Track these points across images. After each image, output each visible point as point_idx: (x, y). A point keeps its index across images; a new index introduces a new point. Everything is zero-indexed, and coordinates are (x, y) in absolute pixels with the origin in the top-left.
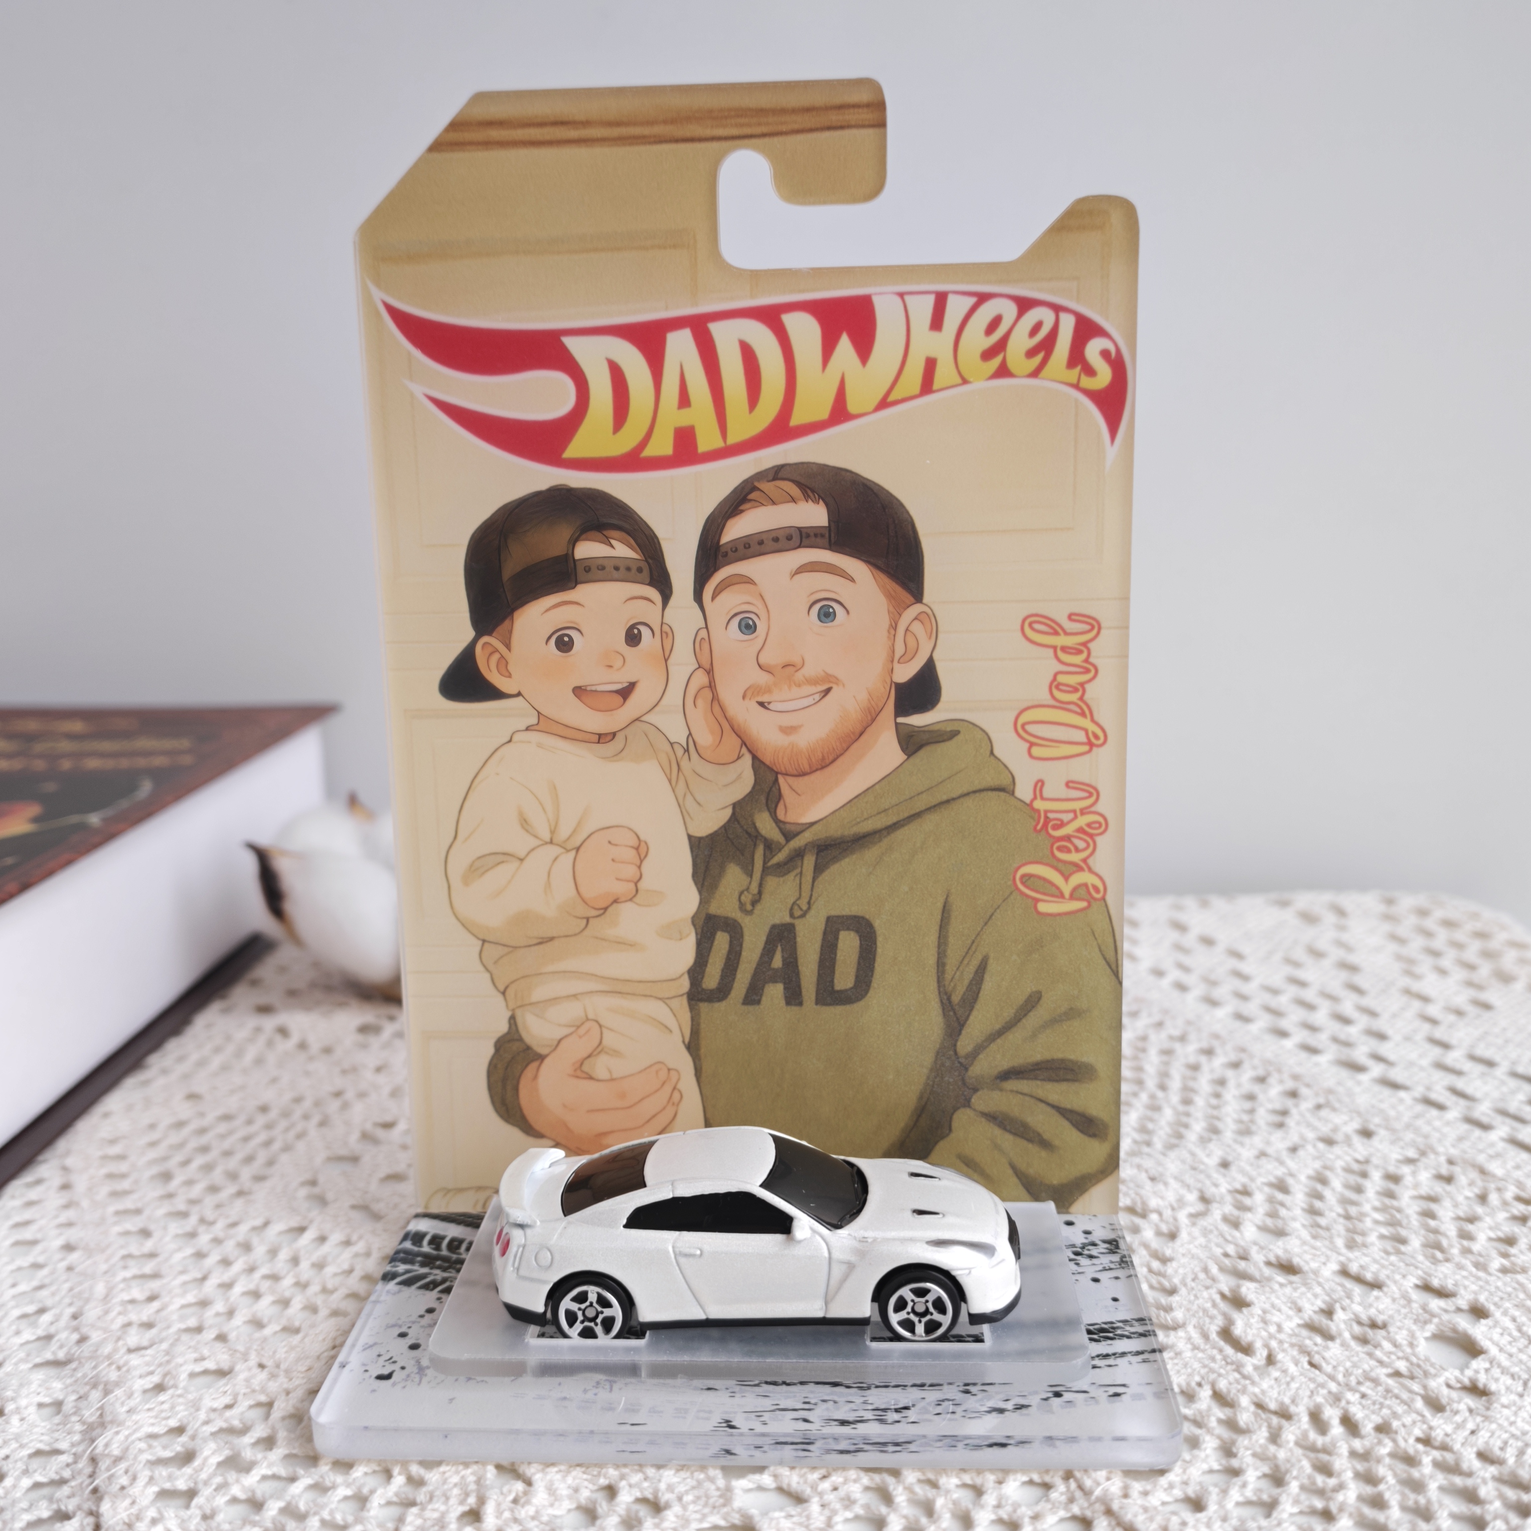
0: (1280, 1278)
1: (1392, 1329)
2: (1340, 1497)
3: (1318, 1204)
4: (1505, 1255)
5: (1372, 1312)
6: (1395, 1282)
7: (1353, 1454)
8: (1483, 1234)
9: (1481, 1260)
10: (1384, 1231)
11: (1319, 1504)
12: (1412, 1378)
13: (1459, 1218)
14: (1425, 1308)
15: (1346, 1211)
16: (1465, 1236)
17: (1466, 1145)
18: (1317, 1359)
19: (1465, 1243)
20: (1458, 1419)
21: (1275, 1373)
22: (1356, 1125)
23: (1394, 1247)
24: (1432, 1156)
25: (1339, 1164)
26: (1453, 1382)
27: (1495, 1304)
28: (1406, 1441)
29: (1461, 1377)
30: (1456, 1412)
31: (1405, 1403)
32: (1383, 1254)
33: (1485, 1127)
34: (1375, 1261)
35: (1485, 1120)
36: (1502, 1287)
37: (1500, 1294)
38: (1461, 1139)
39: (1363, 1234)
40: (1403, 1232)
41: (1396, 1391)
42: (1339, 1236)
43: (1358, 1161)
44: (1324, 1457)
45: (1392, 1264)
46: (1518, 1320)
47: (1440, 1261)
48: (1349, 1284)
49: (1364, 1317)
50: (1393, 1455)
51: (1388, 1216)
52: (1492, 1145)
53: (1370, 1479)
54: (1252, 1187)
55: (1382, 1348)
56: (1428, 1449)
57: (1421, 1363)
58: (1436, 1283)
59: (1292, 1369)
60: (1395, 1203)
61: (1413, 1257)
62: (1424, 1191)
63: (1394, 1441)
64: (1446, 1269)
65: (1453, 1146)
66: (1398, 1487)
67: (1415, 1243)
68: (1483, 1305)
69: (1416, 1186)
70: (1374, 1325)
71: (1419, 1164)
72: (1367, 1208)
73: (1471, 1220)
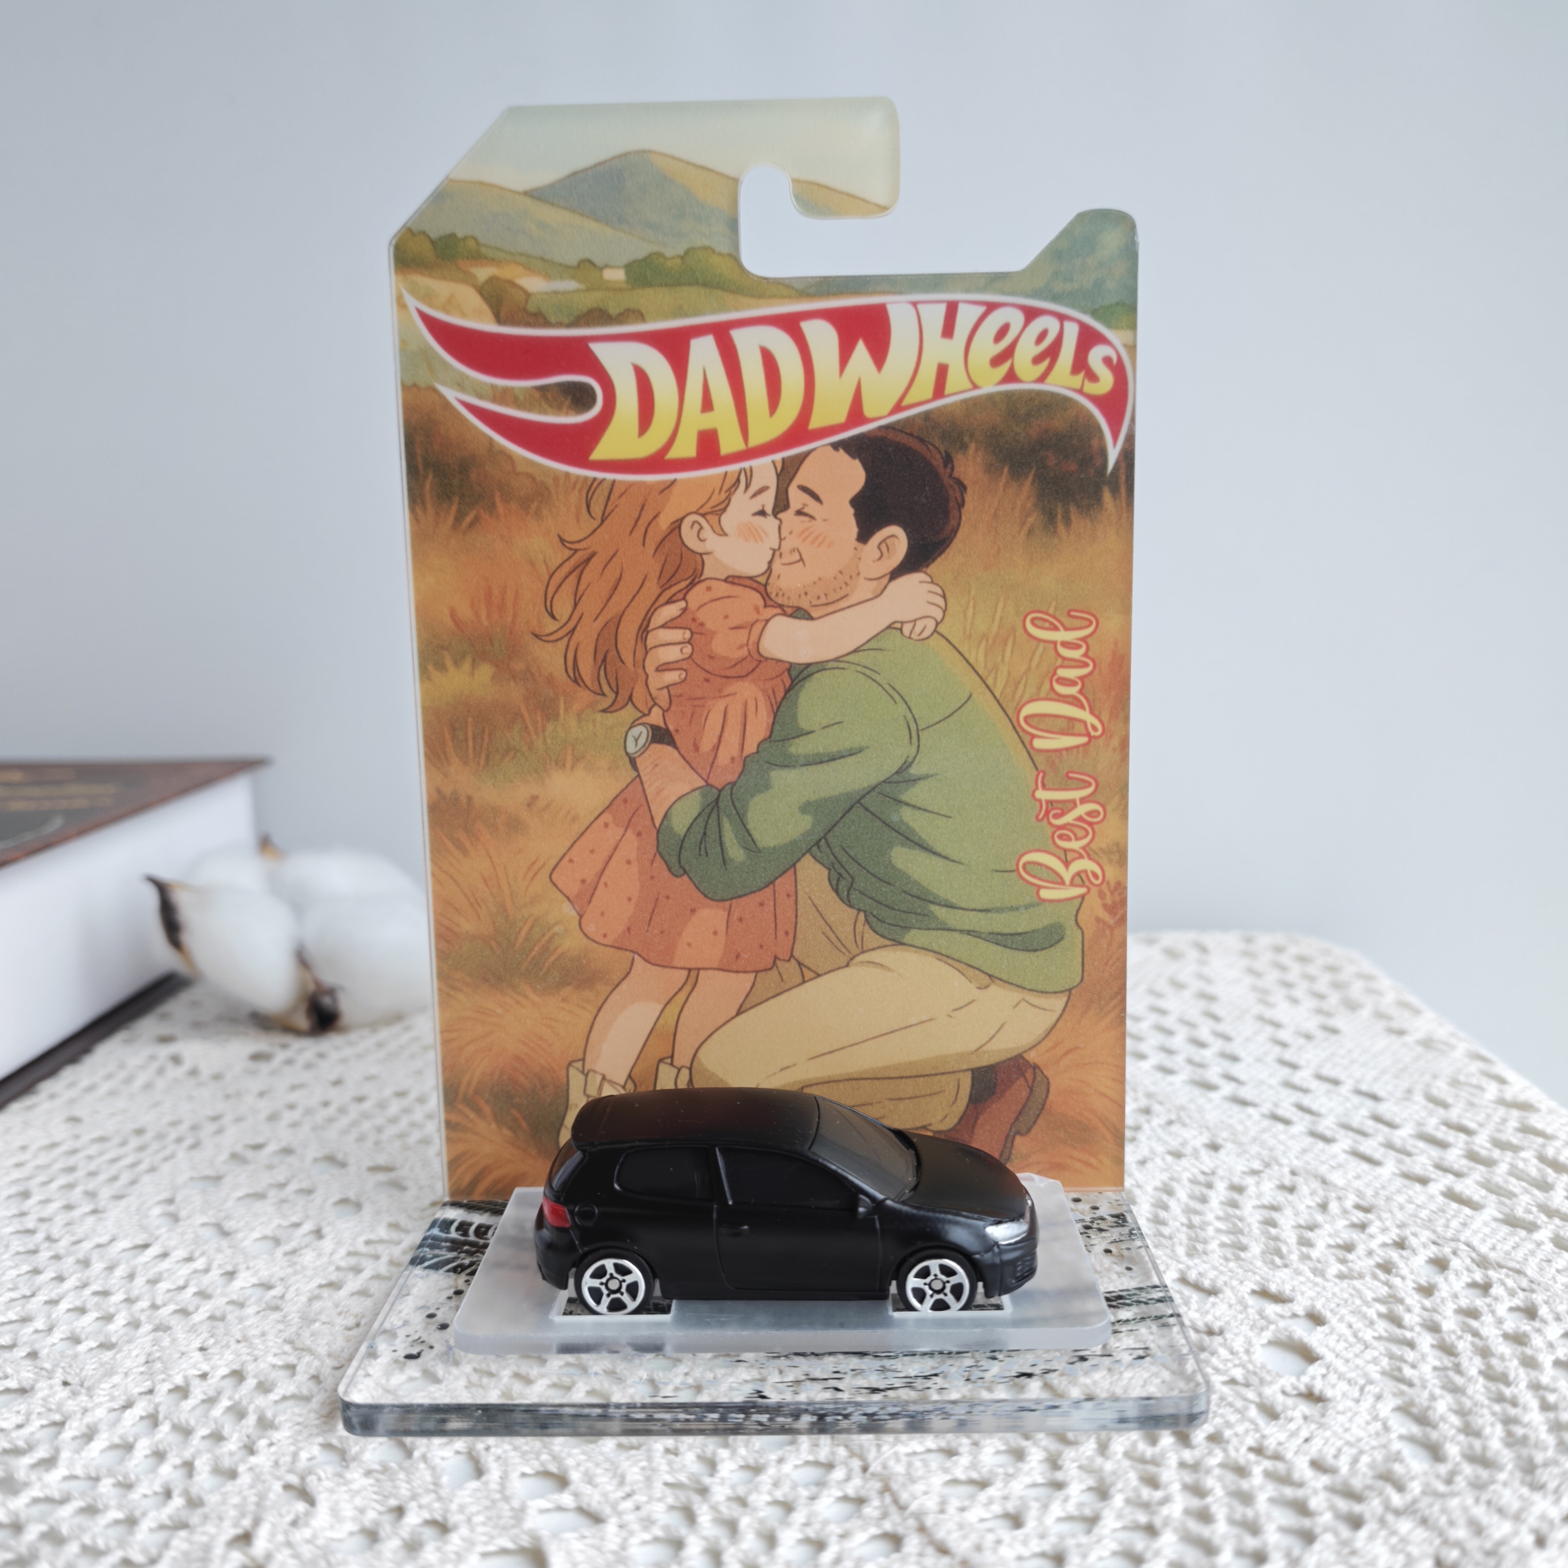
1: (1229, 1336)
2: (1165, 1511)
3: (1163, 1214)
4: (1343, 1261)
5: (1209, 1318)
6: (1232, 1288)
7: (1182, 1465)
8: (1322, 1240)
9: (1319, 1266)
10: (1225, 1239)
11: (1142, 1518)
12: (1247, 1385)
13: (1300, 1226)
14: (1261, 1313)
15: (1190, 1220)
16: (1305, 1242)
17: (1309, 1157)
19: (1304, 1249)
20: (1292, 1426)
22: (1205, 1139)
23: (1234, 1254)
24: (1276, 1168)
25: (1186, 1176)
26: (1289, 1389)
27: (1332, 1311)
28: (1237, 1450)
29: (1297, 1384)
30: (1291, 1420)
31: (1238, 1411)
32: (1222, 1261)
33: (1328, 1140)
34: (1214, 1268)
35: (1328, 1133)
36: (1339, 1294)
37: (1337, 1300)
38: (1304, 1151)
39: (1205, 1242)
40: (1244, 1240)
41: (1230, 1399)
42: (1181, 1244)
43: (1204, 1173)
44: (1152, 1469)
45: (1231, 1271)
46: (1355, 1326)
47: (1279, 1267)
48: (1188, 1292)
49: (1200, 1324)
50: (1223, 1465)
51: (1230, 1225)
52: (1334, 1156)
53: (1198, 1491)
55: (1219, 1357)
56: (1260, 1458)
57: (1257, 1370)
58: (1273, 1288)
60: (1238, 1212)
61: (1251, 1263)
62: (1266, 1201)
63: (1225, 1451)
64: (1284, 1274)
65: (1297, 1158)
66: (1226, 1500)
67: (1256, 1249)
68: (1319, 1312)
69: (1259, 1196)
70: (1210, 1332)
71: (1262, 1175)
72: (1210, 1217)
73: (1312, 1228)
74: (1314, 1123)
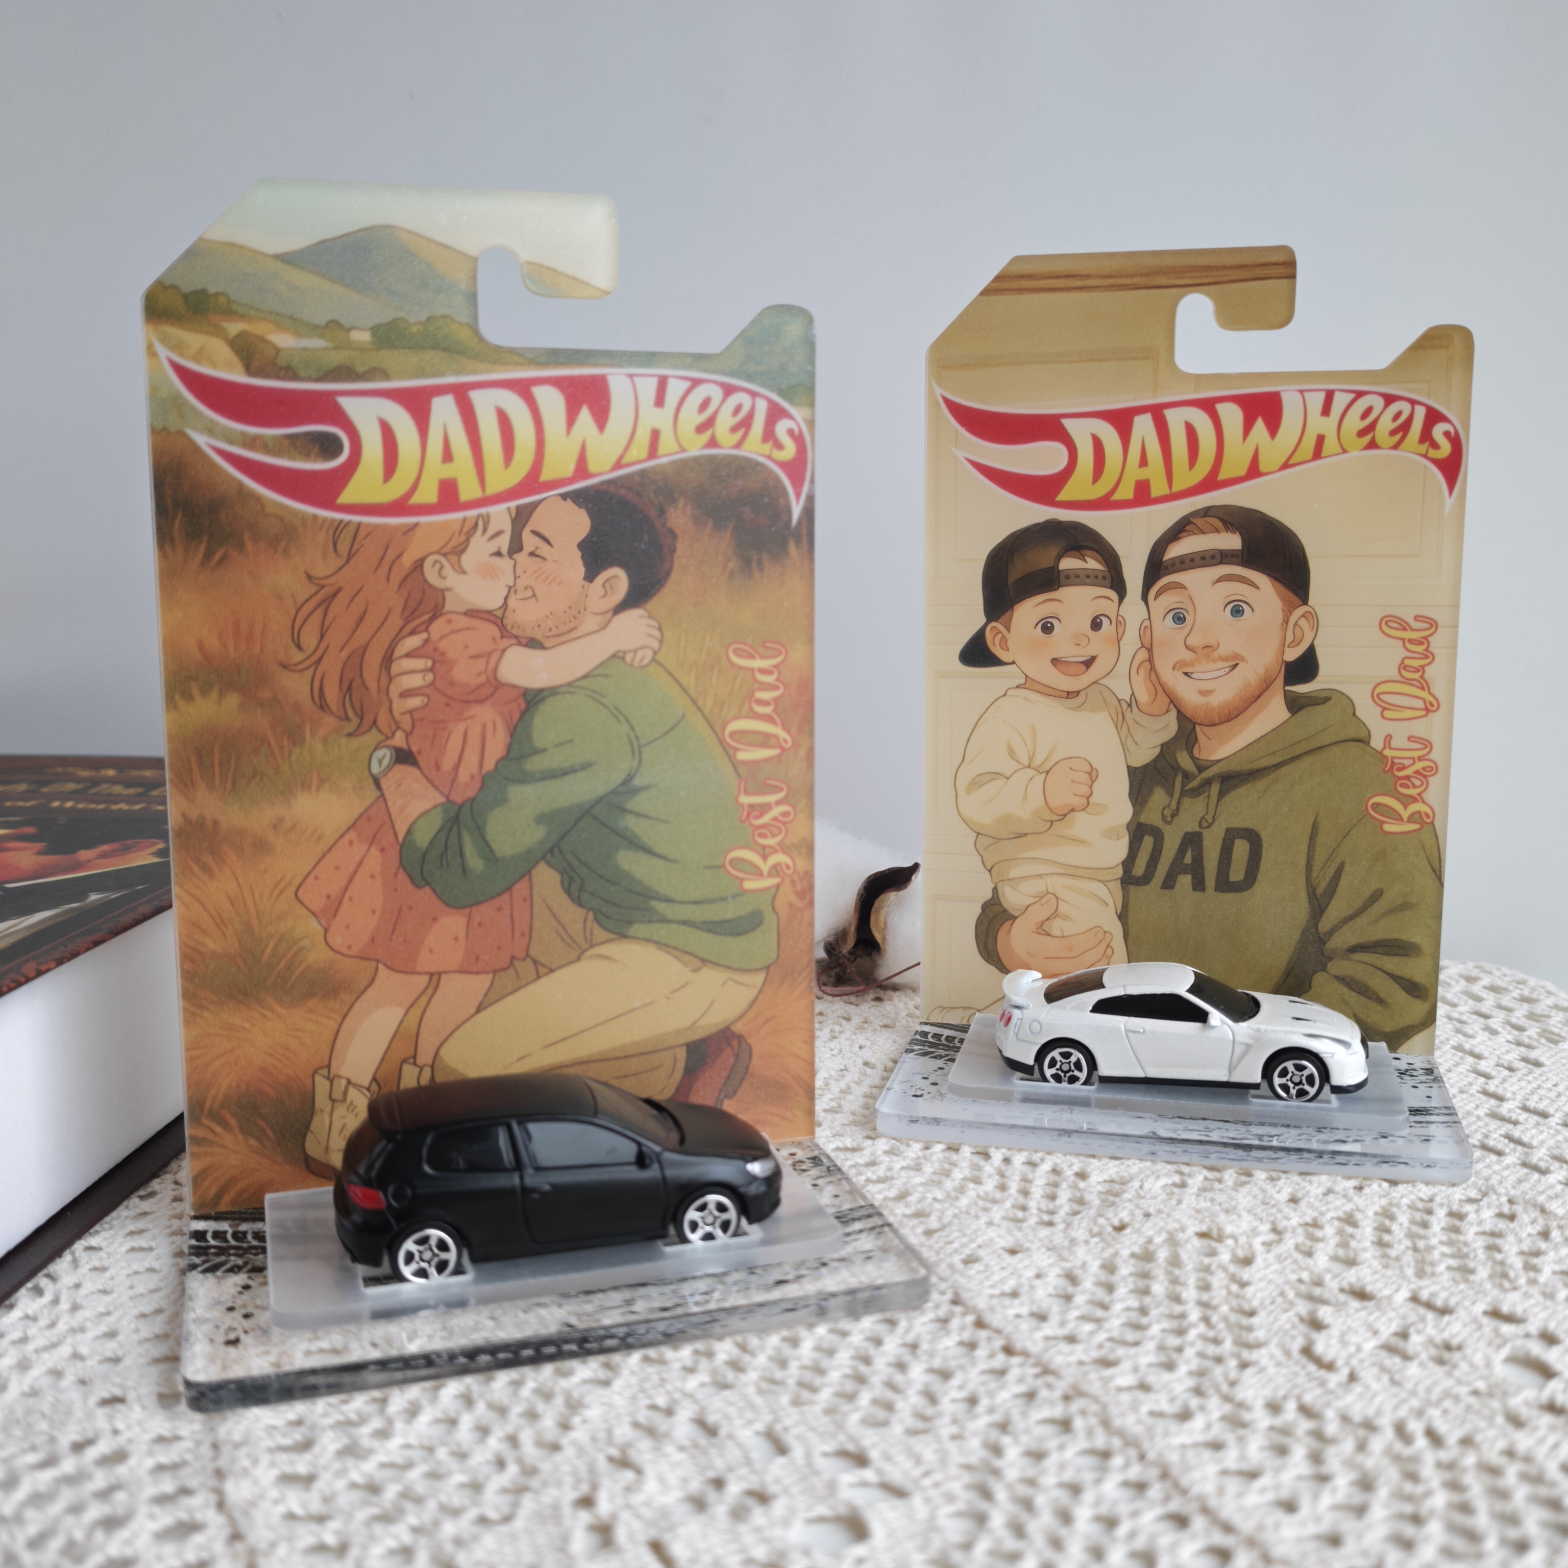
0: (1355, 1304)
1: (1467, 1351)
2: (1428, 1503)
3: (1387, 1238)
5: (1446, 1335)
6: (1465, 1308)
7: (1439, 1464)
8: (1548, 1267)
9: (1548, 1290)
10: (1453, 1262)
11: (1408, 1508)
12: (1491, 1396)
13: (1522, 1253)
14: (1496, 1333)
15: (1414, 1243)
16: (1531, 1268)
17: (1525, 1186)
18: (1397, 1377)
19: (1532, 1274)
20: (1539, 1434)
21: (1358, 1389)
23: (1462, 1277)
24: (1494, 1197)
25: (1405, 1201)
26: (1531, 1401)
28: (1489, 1453)
29: (1539, 1397)
30: (1537, 1429)
31: (1485, 1418)
32: (1452, 1283)
33: (1544, 1172)
34: (1445, 1289)
35: (1542, 1165)
38: (1520, 1181)
39: (1433, 1264)
40: (1471, 1264)
41: (1477, 1408)
42: (1409, 1266)
43: (1422, 1200)
44: (1411, 1466)
45: (1461, 1292)
47: (1508, 1290)
48: (1422, 1310)
49: (1438, 1340)
50: (1477, 1466)
51: (1455, 1250)
52: (1551, 1187)
53: (1455, 1486)
54: (1323, 1220)
55: (1460, 1369)
56: (1512, 1461)
57: (1499, 1383)
58: (1505, 1309)
59: (1375, 1386)
60: (1461, 1238)
61: (1480, 1285)
62: (1487, 1227)
63: (1478, 1453)
64: (1514, 1297)
65: (1514, 1187)
66: (1485, 1496)
67: (1483, 1273)
68: (1552, 1333)
69: (1480, 1223)
70: (1448, 1347)
71: (1481, 1203)
72: (1434, 1241)
73: (1538, 1254)
74: (1527, 1154)
